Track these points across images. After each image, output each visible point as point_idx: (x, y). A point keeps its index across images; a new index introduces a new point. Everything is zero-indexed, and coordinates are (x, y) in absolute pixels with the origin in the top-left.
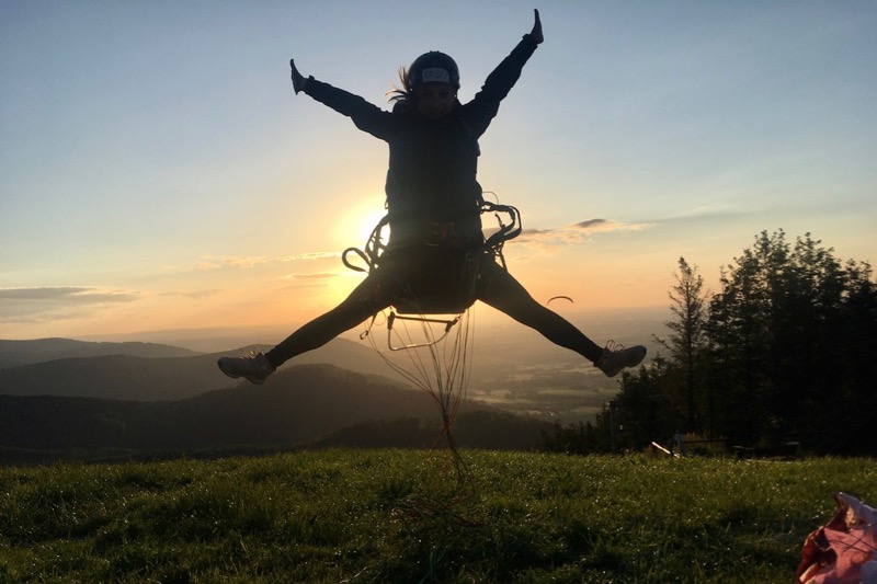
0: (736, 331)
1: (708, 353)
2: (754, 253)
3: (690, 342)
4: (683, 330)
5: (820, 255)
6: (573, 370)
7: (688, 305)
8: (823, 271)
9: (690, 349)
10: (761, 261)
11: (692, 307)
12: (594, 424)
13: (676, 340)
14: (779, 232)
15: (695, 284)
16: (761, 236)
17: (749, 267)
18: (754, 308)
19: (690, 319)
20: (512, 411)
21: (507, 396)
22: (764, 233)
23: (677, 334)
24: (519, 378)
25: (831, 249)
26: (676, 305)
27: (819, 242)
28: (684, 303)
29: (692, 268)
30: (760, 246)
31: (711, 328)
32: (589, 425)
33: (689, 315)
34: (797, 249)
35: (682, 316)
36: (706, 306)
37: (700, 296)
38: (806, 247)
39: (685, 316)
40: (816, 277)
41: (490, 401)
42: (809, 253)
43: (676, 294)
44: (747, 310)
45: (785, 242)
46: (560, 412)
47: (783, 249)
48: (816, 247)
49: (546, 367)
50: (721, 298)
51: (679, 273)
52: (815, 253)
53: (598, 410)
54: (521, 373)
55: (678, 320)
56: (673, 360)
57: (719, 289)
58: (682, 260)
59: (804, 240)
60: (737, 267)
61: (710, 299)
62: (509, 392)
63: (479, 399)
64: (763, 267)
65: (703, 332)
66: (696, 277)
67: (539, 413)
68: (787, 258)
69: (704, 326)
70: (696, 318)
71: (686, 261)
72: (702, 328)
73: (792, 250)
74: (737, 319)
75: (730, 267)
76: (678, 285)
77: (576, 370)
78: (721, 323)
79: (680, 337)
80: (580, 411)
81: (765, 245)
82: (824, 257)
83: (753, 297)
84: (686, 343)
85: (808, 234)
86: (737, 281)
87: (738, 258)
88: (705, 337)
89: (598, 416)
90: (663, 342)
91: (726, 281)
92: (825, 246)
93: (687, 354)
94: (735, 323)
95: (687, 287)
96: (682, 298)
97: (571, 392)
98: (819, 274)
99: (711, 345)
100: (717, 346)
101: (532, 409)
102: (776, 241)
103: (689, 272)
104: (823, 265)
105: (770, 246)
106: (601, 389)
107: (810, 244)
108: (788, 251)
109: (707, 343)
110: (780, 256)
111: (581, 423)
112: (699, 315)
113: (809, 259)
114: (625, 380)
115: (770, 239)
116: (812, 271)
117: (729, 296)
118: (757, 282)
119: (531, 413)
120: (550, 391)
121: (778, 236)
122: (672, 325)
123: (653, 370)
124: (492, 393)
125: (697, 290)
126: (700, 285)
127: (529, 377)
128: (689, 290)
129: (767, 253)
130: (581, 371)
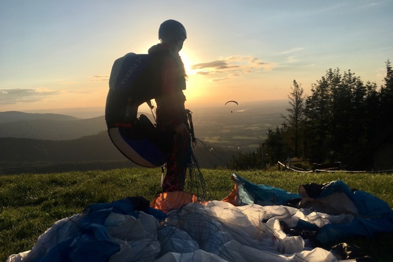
0: (317, 112)
1: (305, 122)
2: (326, 78)
3: (297, 118)
4: (294, 112)
5: (354, 80)
6: (248, 128)
7: (297, 101)
8: (355, 87)
9: (297, 121)
10: (329, 82)
11: (298, 102)
12: (256, 153)
13: (291, 117)
14: (337, 69)
15: (300, 92)
16: (329, 71)
17: (323, 85)
18: (326, 102)
19: (297, 107)
20: (221, 146)
21: (219, 140)
22: (330, 70)
23: (291, 114)
24: (224, 131)
25: (359, 77)
26: (292, 101)
27: (354, 74)
28: (295, 100)
29: (299, 85)
30: (328, 76)
31: (306, 112)
32: (254, 154)
33: (297, 106)
34: (344, 77)
35: (294, 106)
36: (304, 101)
37: (302, 97)
38: (348, 76)
39: (295, 105)
40: (352, 89)
41: (211, 141)
42: (350, 79)
43: (291, 96)
44: (322, 103)
45: (339, 74)
46: (243, 147)
47: (339, 77)
48: (353, 76)
49: (236, 127)
50: (311, 98)
51: (294, 87)
52: (352, 79)
53: (258, 146)
54: (225, 129)
55: (292, 108)
56: (290, 126)
57: (311, 94)
58: (294, 81)
59: (348, 73)
60: (318, 85)
61: (306, 98)
62: (220, 138)
63: (206, 141)
64: (329, 85)
65: (303, 113)
66: (300, 89)
67: (233, 147)
68: (341, 80)
69: (303, 111)
70: (300, 107)
71: (296, 81)
72: (302, 111)
73: (342, 77)
74: (318, 107)
75: (315, 84)
76: (292, 92)
77: (250, 128)
78: (311, 109)
79: (293, 115)
80: (251, 146)
81: (331, 74)
82: (356, 80)
83: (324, 98)
84: (295, 118)
85: (349, 70)
86: (318, 91)
87: (319, 80)
88: (304, 115)
89: (257, 149)
90: (285, 117)
91: (313, 90)
92: (356, 76)
93: (295, 123)
94: (317, 109)
96: (294, 98)
97: (247, 138)
98: (354, 88)
99: (306, 119)
100: (308, 120)
101: (230, 145)
102: (336, 73)
103: (297, 86)
104: (355, 84)
105: (333, 75)
106: (260, 137)
107: (350, 74)
109: (304, 118)
110: (337, 80)
111: (250, 152)
112: (301, 106)
113: (349, 81)
114: (270, 133)
115: (333, 71)
116: (350, 86)
117: (315, 97)
118: (327, 91)
119: (229, 147)
120: (238, 137)
121: (336, 71)
122: (289, 110)
123: (282, 129)
124: (212, 138)
125: (301, 94)
126: (302, 92)
127: (228, 131)
128: (297, 94)
129: (331, 78)
130: (251, 128)
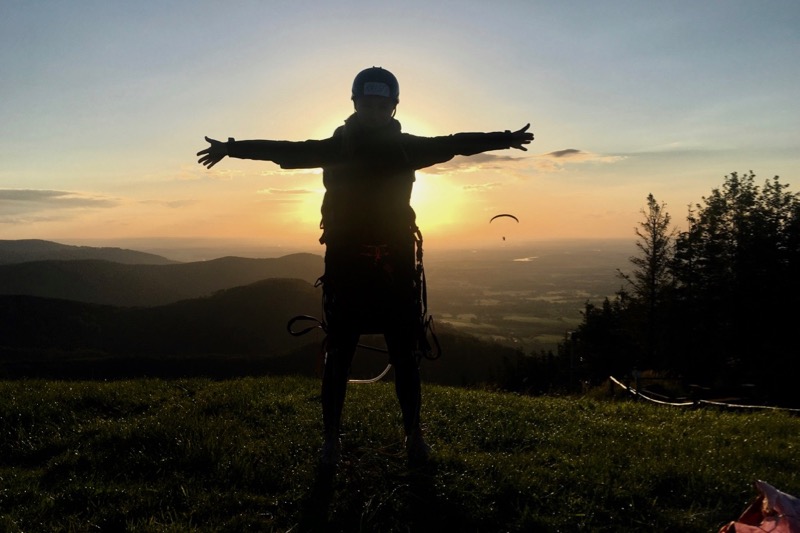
0: (699, 270)
1: (669, 290)
2: (722, 193)
3: (654, 279)
4: (648, 267)
5: (787, 199)
6: (538, 299)
7: (654, 242)
8: (789, 215)
9: (653, 286)
10: (729, 202)
11: (658, 244)
12: (555, 353)
13: (639, 276)
14: (749, 174)
15: (661, 221)
16: (730, 177)
17: (716, 206)
18: (718, 248)
19: (654, 256)
20: (476, 335)
21: (473, 320)
22: (734, 174)
23: (640, 270)
24: (485, 303)
26: (642, 242)
27: (787, 186)
28: (650, 239)
29: (660, 205)
30: (729, 188)
31: (675, 266)
32: (550, 354)
33: (654, 252)
34: (764, 192)
35: (648, 253)
36: (672, 243)
37: (667, 233)
38: (773, 191)
39: (651, 251)
40: (781, 221)
41: (456, 324)
42: (777, 196)
43: (642, 231)
44: (712, 249)
45: (754, 185)
46: (524, 339)
47: (752, 191)
48: (784, 191)
49: (512, 294)
50: (687, 237)
51: (648, 211)
52: (782, 197)
53: (560, 339)
54: (487, 298)
55: (643, 256)
56: (636, 296)
57: (686, 227)
58: (651, 196)
59: (772, 183)
60: (705, 206)
61: (676, 236)
62: (474, 316)
63: (444, 321)
64: (731, 208)
65: (667, 269)
66: (663, 214)
67: (502, 338)
68: (756, 200)
69: (669, 264)
70: (661, 256)
71: (655, 198)
72: (666, 265)
73: (760, 191)
74: (702, 259)
75: (699, 206)
76: (645, 221)
77: (542, 298)
78: (685, 261)
79: (644, 273)
80: (543, 338)
81: (734, 184)
82: (792, 201)
83: (718, 237)
84: (649, 280)
85: (777, 177)
86: (704, 220)
87: (707, 197)
88: (669, 275)
89: (559, 346)
90: (627, 277)
91: (693, 220)
93: (650, 291)
94: (699, 262)
95: (654, 224)
96: (648, 235)
97: (536, 320)
98: (785, 218)
99: (674, 283)
100: (680, 284)
101: (498, 334)
102: (745, 183)
103: (657, 209)
104: (789, 209)
105: (740, 187)
106: (564, 318)
107: (778, 187)
108: (757, 194)
109: (671, 280)
110: (747, 198)
111: (543, 352)
112: (664, 252)
113: (776, 202)
114: (588, 311)
115: (740, 177)
116: (778, 214)
117: (695, 234)
118: (723, 222)
119: (496, 338)
120: (514, 318)
121: (747, 178)
122: (637, 261)
123: (616, 304)
124: (459, 316)
125: (664, 227)
126: (667, 222)
127: (495, 302)
128: (656, 226)
129: (736, 194)
130: (545, 299)
